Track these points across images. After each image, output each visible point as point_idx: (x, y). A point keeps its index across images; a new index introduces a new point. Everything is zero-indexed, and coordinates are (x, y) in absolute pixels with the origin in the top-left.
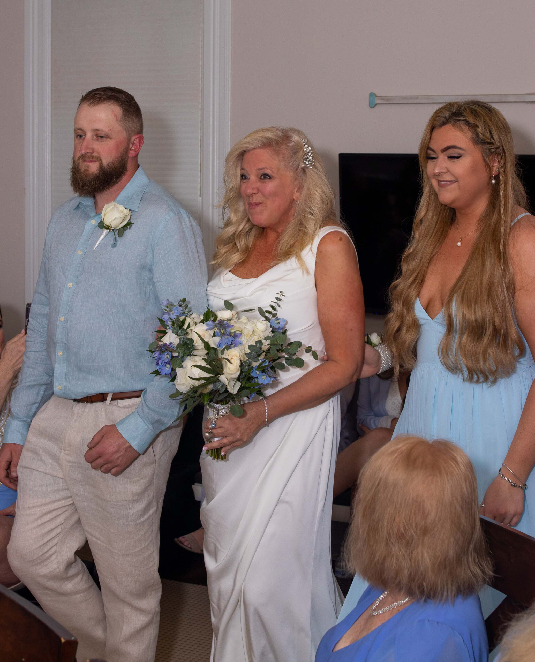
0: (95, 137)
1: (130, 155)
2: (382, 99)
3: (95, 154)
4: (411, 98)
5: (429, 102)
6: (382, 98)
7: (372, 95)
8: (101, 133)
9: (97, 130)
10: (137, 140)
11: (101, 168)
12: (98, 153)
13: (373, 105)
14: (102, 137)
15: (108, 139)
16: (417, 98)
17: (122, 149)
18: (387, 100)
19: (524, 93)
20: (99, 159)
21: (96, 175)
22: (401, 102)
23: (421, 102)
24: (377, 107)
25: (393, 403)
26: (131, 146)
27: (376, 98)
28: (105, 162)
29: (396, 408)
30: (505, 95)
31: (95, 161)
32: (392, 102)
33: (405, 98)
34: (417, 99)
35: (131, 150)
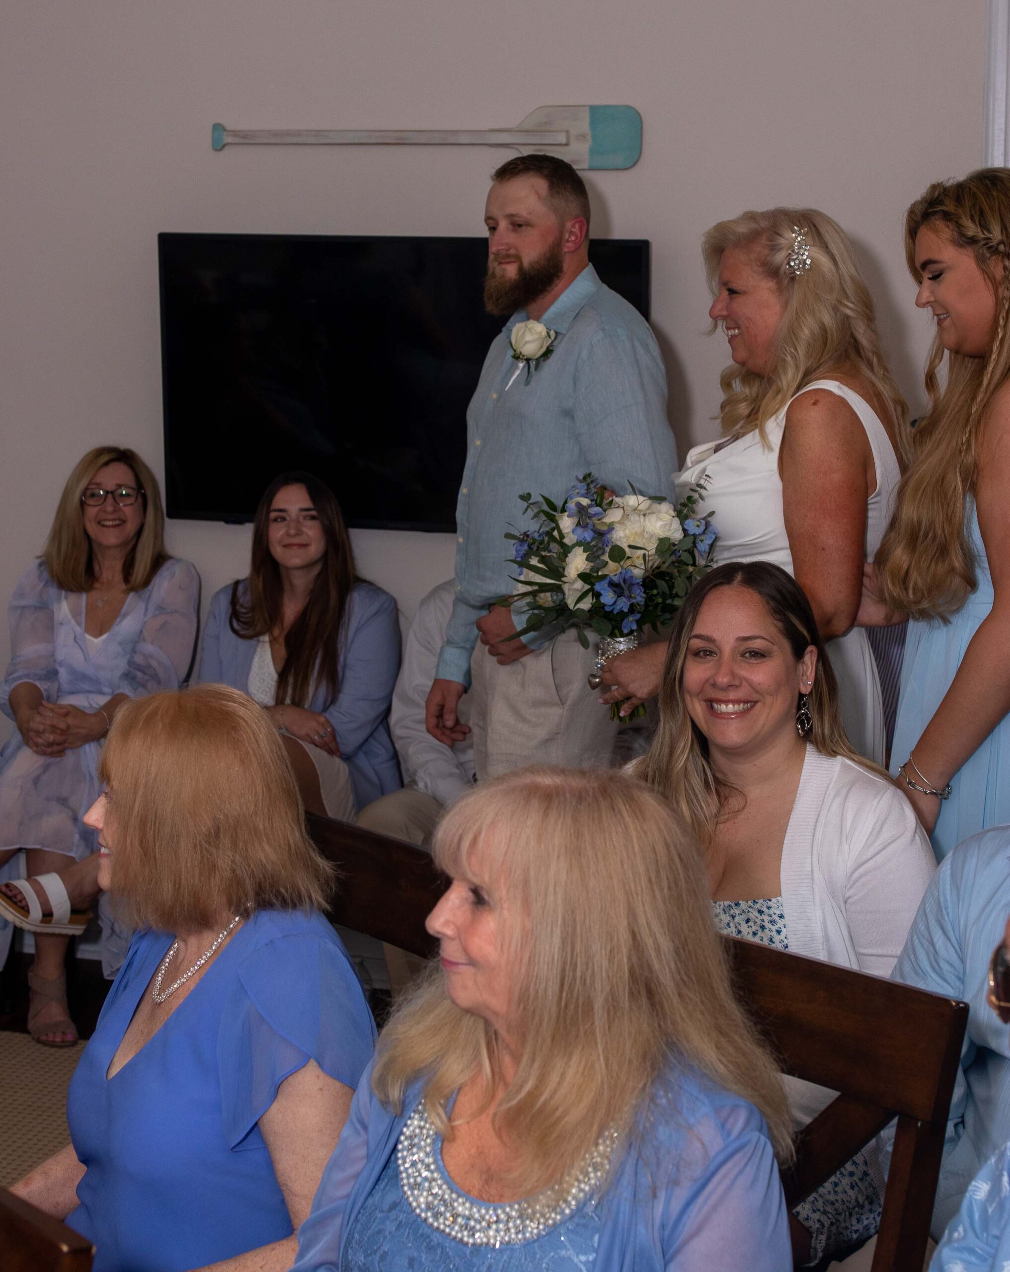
0: (510, 227)
1: (565, 250)
2: (235, 136)
3: (512, 252)
4: (288, 133)
5: (317, 142)
6: (235, 133)
7: (218, 128)
8: (518, 220)
9: (512, 215)
10: (577, 226)
11: (521, 269)
12: (516, 249)
13: (219, 147)
14: (520, 226)
15: (529, 228)
16: (298, 133)
17: (551, 240)
18: (245, 137)
19: (485, 129)
20: (518, 258)
21: (515, 280)
22: (269, 141)
23: (308, 142)
24: (226, 151)
25: (262, 681)
26: (567, 236)
27: (225, 133)
28: (526, 262)
29: (267, 689)
30: (455, 132)
31: (513, 262)
32: (253, 142)
33: (276, 134)
34: (298, 135)
35: (568, 241)
